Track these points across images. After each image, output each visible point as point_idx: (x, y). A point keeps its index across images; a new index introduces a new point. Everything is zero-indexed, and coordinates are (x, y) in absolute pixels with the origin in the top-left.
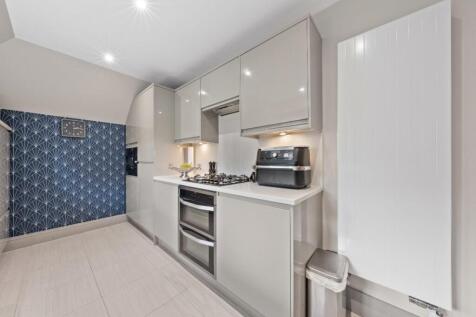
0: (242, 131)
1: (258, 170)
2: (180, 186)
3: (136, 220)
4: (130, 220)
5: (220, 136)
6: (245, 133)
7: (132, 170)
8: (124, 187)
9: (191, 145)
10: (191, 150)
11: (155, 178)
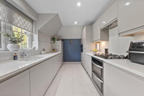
0: (119, 34)
1: (130, 53)
2: (92, 57)
3: (83, 65)
4: (82, 64)
5: (110, 38)
6: (121, 35)
7: (82, 51)
8: (80, 55)
9: (98, 42)
10: (98, 44)
11: (86, 53)
